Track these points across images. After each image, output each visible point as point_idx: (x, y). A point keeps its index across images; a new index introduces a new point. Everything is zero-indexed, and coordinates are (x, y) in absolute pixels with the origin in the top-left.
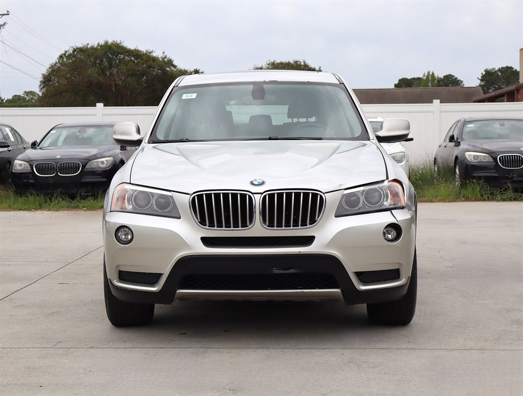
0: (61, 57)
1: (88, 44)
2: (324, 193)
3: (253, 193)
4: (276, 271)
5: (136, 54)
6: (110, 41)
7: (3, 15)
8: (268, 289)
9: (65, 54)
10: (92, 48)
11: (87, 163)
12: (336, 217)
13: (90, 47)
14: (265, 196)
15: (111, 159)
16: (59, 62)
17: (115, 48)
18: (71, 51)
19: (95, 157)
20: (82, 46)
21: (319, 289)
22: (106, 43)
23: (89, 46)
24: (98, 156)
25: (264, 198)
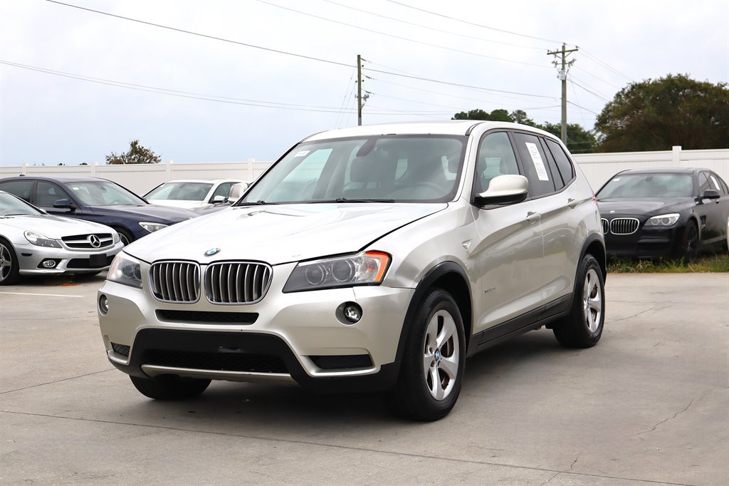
0: (618, 95)
1: (650, 79)
2: (271, 266)
3: (200, 264)
4: (222, 350)
5: (706, 87)
6: (674, 74)
7: (571, 51)
8: (220, 370)
9: (623, 92)
10: (655, 84)
11: (646, 220)
12: (284, 292)
13: (653, 83)
14: (211, 267)
15: (678, 215)
16: (615, 101)
17: (678, 82)
18: (629, 88)
19: (657, 213)
20: (642, 82)
21: (273, 372)
22: (669, 76)
23: (651, 82)
24: (662, 212)
25: (210, 269)
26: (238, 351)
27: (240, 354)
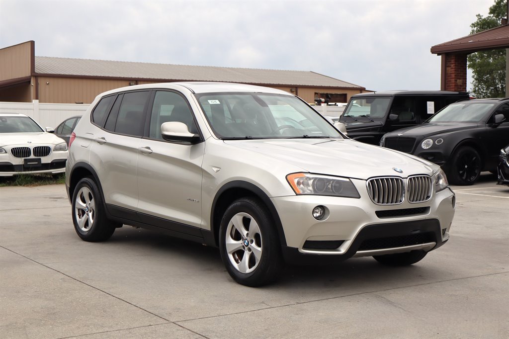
2: (431, 177)
3: (403, 178)
12: (436, 192)
26: (418, 232)
27: (419, 234)
